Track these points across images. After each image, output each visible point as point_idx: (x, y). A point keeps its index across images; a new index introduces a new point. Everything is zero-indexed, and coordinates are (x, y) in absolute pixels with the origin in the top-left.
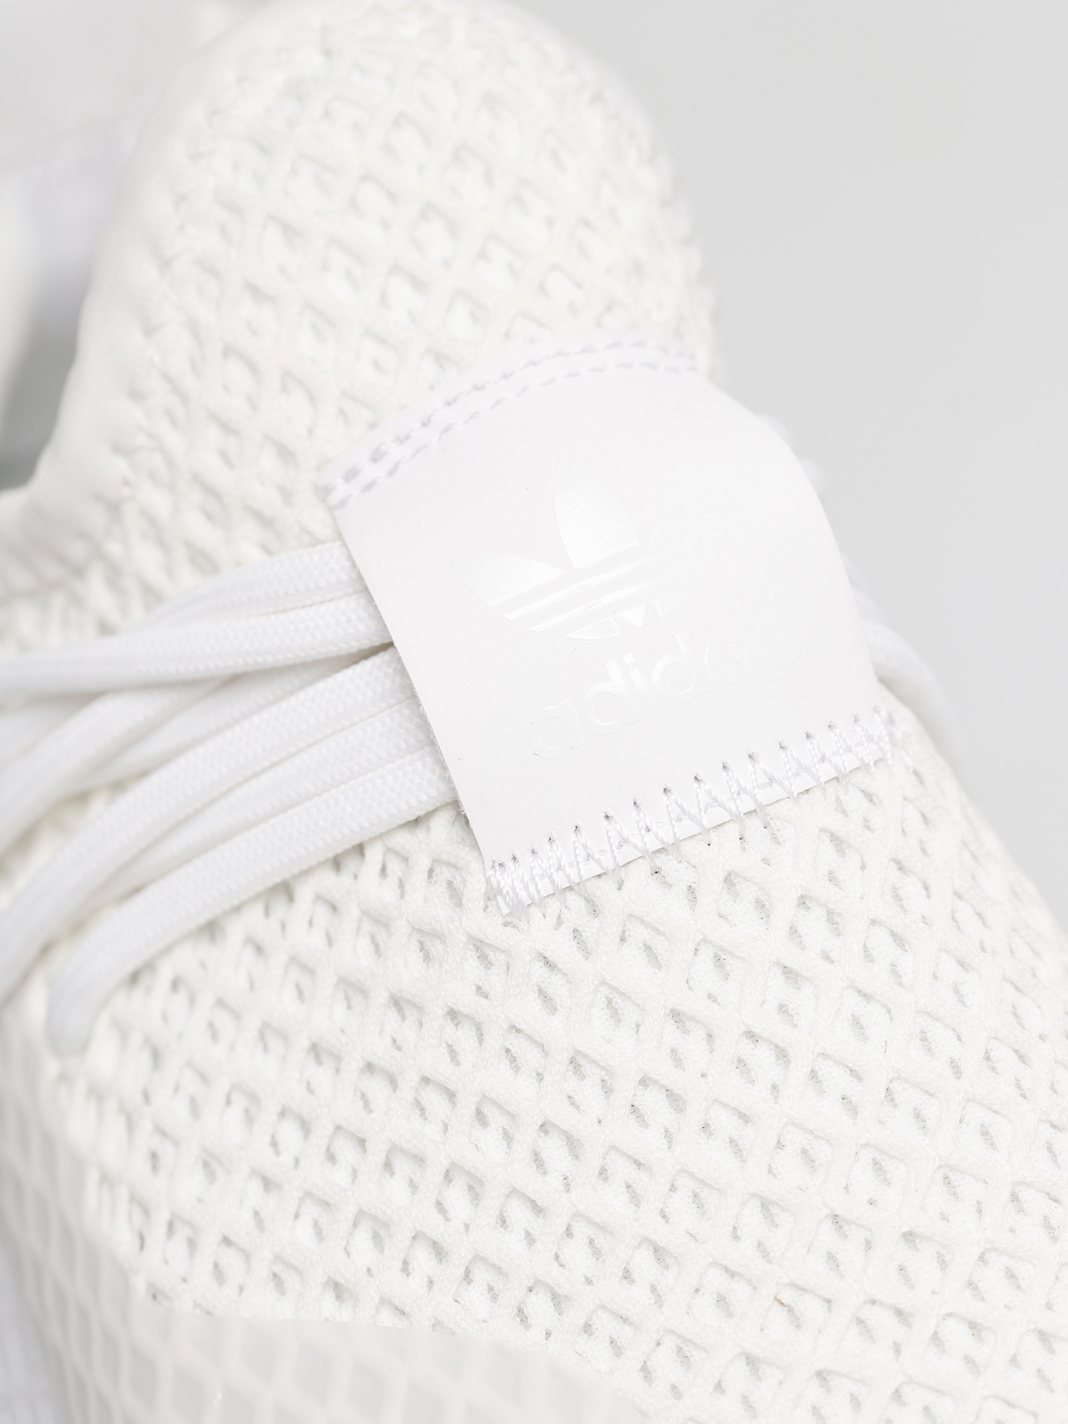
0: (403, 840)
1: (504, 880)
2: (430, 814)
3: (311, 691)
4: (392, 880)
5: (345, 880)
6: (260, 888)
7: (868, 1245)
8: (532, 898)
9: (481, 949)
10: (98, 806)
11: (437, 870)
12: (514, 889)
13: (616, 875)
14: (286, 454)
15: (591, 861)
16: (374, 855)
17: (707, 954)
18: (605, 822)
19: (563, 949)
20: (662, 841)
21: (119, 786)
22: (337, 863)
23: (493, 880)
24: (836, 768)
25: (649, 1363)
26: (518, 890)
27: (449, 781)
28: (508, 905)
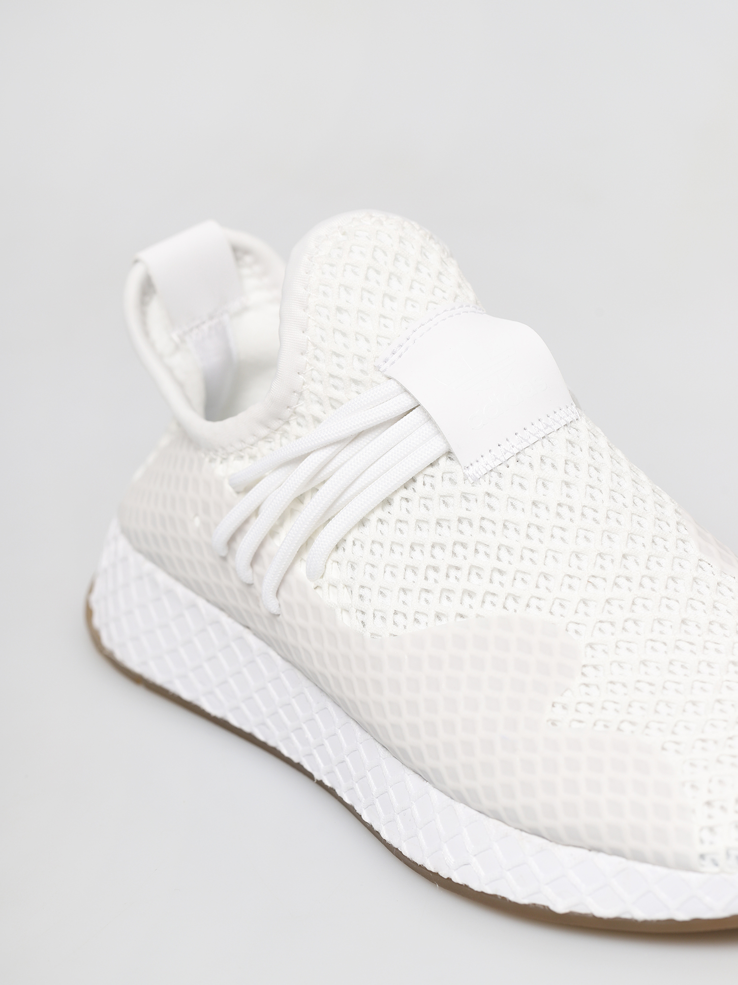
0: (430, 471)
1: (469, 472)
2: (438, 459)
3: (388, 431)
4: (428, 485)
5: (410, 491)
6: (379, 503)
7: (612, 561)
8: (480, 475)
9: (465, 496)
10: (307, 501)
11: (445, 476)
12: (474, 474)
13: (505, 463)
14: (361, 359)
15: (497, 460)
16: (420, 479)
17: (540, 482)
18: (499, 447)
19: (493, 489)
20: (518, 449)
21: (315, 490)
22: (405, 487)
23: (466, 473)
24: (566, 421)
25: (552, 610)
26: (475, 474)
27: (447, 442)
28: (473, 480)
